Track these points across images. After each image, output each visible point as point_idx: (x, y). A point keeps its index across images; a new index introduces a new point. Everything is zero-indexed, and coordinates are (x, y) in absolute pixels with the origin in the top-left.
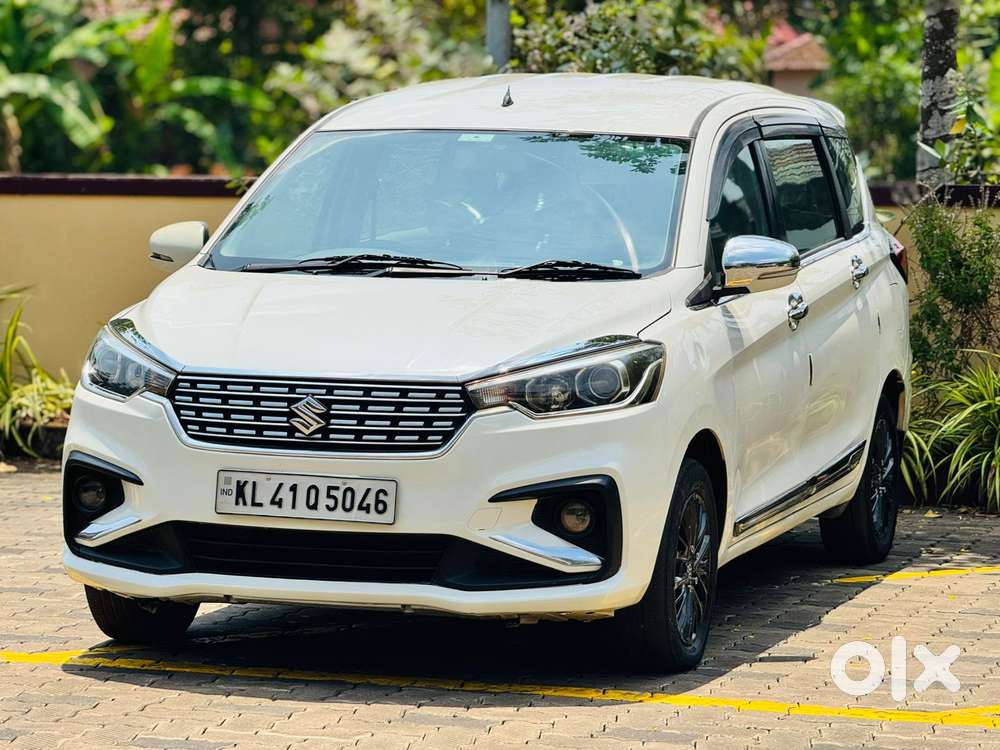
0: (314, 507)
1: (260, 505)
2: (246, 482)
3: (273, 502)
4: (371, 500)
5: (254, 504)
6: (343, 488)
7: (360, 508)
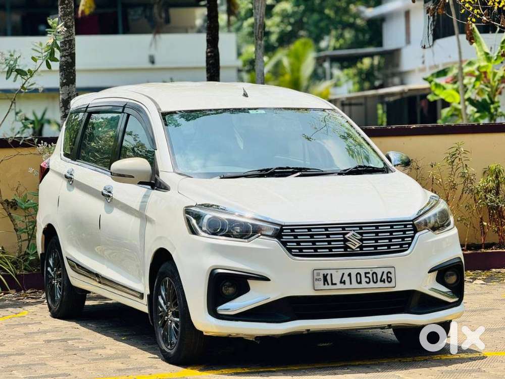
0: (360, 283)
1: (336, 284)
2: (327, 274)
3: (341, 282)
4: (385, 277)
5: (333, 284)
6: (371, 273)
7: (381, 281)
